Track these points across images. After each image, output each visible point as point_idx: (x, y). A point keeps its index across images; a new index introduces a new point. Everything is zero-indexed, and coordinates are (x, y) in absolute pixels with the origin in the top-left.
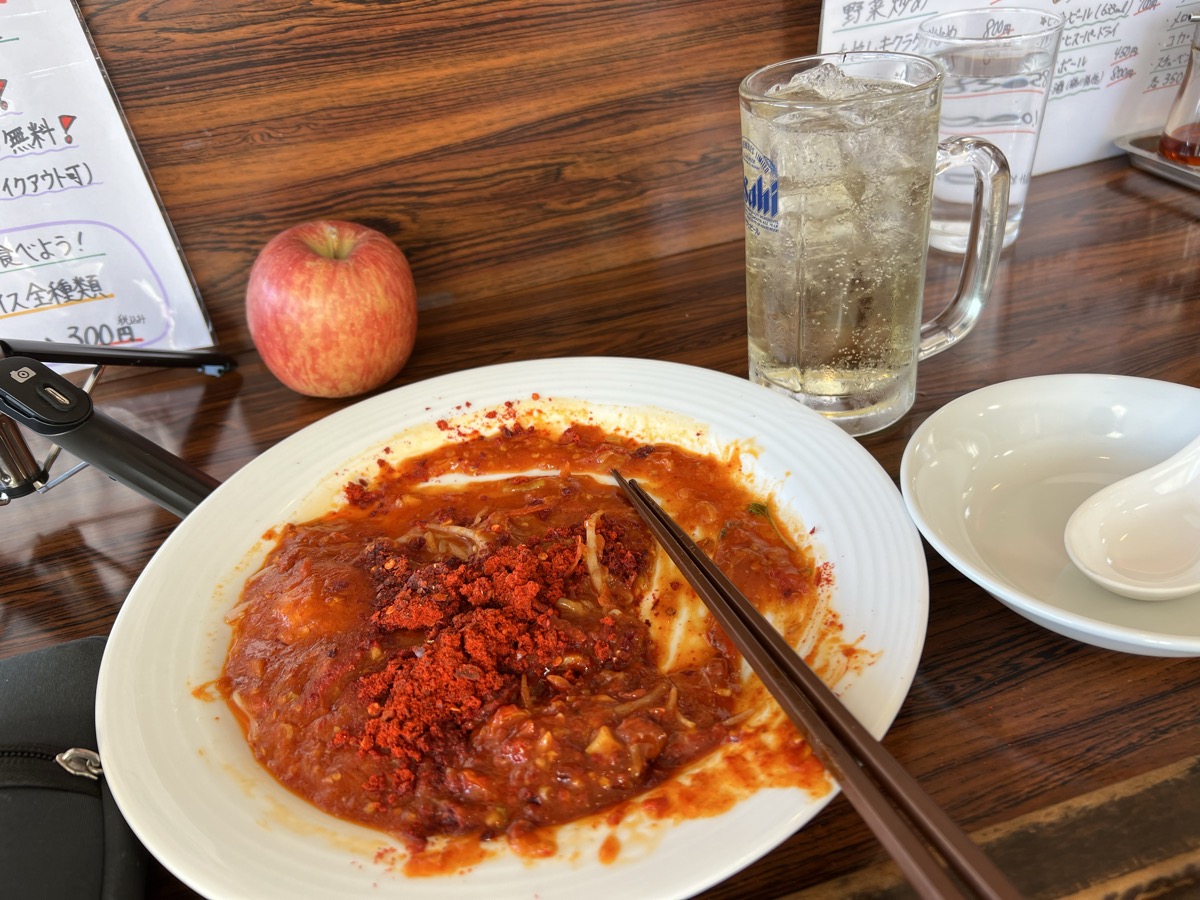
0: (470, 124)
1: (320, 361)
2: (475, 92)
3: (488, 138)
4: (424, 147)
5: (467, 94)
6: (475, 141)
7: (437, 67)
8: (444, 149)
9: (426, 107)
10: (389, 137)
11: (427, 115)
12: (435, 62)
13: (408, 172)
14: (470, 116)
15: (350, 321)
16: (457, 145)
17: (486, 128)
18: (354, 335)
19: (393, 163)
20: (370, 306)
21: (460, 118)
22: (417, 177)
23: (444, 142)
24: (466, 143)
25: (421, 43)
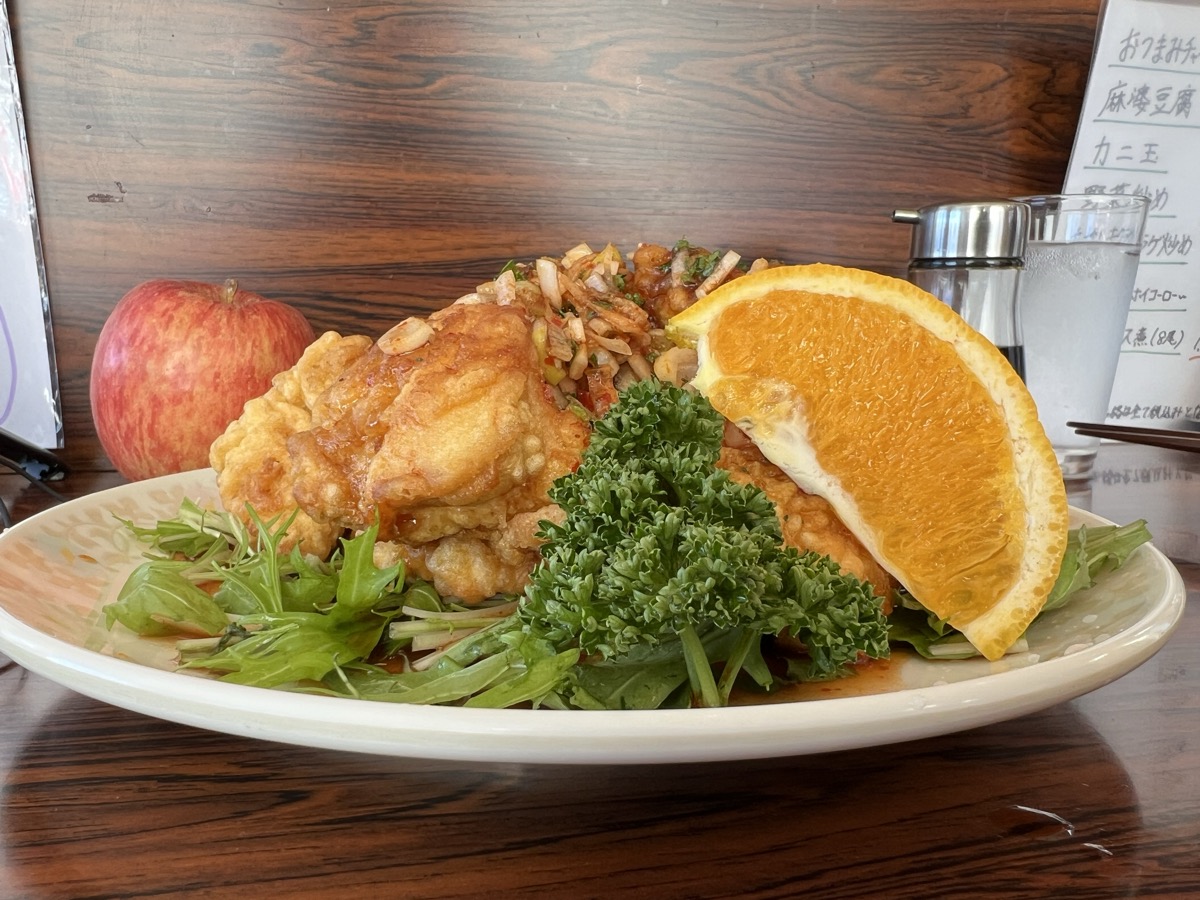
0: (436, 244)
1: (162, 419)
2: (447, 207)
3: (454, 264)
4: (375, 259)
5: (437, 207)
6: (437, 265)
7: (408, 169)
8: (398, 266)
9: (386, 213)
10: (337, 238)
11: (385, 222)
12: (406, 163)
13: (351, 285)
14: (438, 235)
15: (216, 369)
16: (415, 266)
17: (454, 252)
18: (216, 390)
19: (334, 271)
20: (248, 357)
21: (426, 235)
22: (360, 293)
23: (399, 258)
24: (425, 265)
25: (394, 138)
